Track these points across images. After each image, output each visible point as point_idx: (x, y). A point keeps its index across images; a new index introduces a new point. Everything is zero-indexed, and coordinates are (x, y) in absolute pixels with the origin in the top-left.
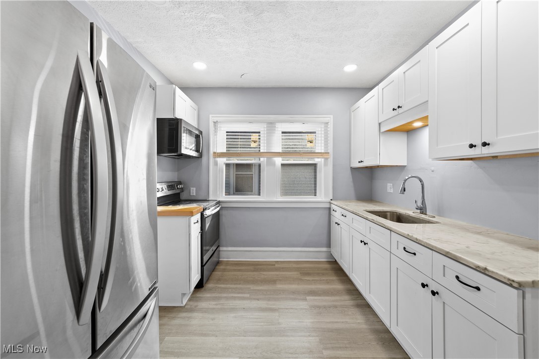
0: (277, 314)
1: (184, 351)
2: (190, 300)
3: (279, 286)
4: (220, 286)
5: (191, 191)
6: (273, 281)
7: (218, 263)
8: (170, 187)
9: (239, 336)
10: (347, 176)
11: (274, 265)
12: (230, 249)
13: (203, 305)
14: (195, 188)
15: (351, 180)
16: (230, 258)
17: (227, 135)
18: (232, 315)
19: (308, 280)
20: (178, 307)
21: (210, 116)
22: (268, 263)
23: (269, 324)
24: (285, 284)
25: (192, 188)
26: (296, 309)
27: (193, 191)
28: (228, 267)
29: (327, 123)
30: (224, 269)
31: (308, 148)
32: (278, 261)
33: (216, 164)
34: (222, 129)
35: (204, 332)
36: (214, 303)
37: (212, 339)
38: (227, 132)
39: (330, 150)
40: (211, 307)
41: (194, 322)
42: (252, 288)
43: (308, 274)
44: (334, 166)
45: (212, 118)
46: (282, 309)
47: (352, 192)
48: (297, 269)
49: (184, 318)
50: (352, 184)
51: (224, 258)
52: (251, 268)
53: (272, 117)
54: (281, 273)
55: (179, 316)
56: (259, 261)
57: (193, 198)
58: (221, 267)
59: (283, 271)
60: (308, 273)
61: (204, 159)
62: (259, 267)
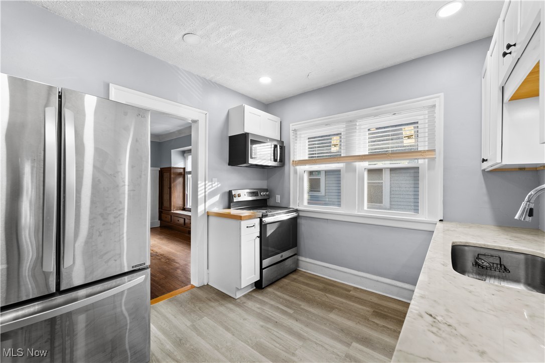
0: (301, 343)
1: (205, 333)
2: (245, 296)
3: (333, 316)
4: (277, 293)
5: (277, 198)
6: (330, 308)
7: (295, 271)
8: (254, 194)
9: (248, 345)
10: (478, 185)
11: (349, 291)
12: (308, 260)
13: (250, 304)
14: (279, 196)
15: (484, 190)
16: (307, 270)
17: (309, 142)
18: (262, 323)
19: (377, 324)
20: (232, 297)
21: (291, 125)
22: (344, 287)
23: (284, 349)
24: (342, 316)
25: (277, 196)
26: (327, 350)
27: (278, 198)
28: (301, 279)
29: (434, 106)
30: (295, 279)
31: (405, 147)
32: (358, 288)
33: (296, 172)
34: (302, 136)
35: (229, 327)
36: (258, 306)
37: (229, 336)
38: (309, 139)
39: (439, 146)
40: (253, 308)
41: (232, 315)
42: (302, 307)
43: (383, 316)
44: (446, 169)
45: (292, 126)
46: (312, 341)
47: (487, 212)
48: (373, 305)
49: (227, 308)
50: (486, 198)
51: (302, 268)
52: (321, 286)
53: (351, 114)
54: (348, 302)
55: (227, 305)
56: (335, 282)
57: (278, 205)
58: (294, 276)
59: (354, 302)
60: (385, 315)
61: (286, 167)
62: (331, 287)
